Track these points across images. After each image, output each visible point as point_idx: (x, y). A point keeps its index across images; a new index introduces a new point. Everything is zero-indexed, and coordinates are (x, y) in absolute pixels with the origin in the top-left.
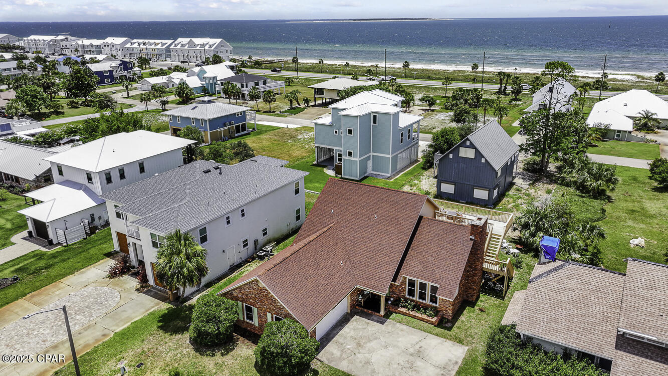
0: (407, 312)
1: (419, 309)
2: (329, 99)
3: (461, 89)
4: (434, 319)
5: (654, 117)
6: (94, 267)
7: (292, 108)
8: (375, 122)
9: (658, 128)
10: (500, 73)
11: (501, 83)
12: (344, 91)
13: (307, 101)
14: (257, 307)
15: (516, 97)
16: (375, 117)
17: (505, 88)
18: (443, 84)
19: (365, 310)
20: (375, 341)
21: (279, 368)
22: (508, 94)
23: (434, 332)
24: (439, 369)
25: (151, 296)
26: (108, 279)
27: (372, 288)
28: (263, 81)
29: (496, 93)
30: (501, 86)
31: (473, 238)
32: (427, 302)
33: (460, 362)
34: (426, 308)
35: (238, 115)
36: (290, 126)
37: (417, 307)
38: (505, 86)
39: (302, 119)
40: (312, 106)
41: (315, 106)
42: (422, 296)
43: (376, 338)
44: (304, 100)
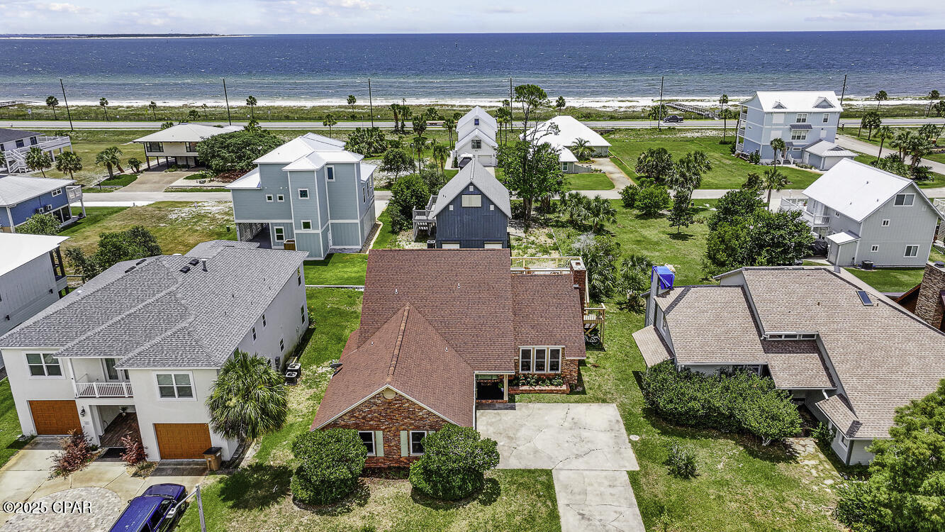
0: (531, 389)
1: (544, 382)
2: (167, 157)
3: (358, 130)
4: (564, 387)
5: (587, 144)
6: (8, 470)
7: (112, 177)
8: (330, 177)
9: (595, 157)
10: (393, 106)
11: (397, 120)
12: (204, 142)
13: (135, 163)
14: (382, 430)
15: (420, 136)
16: (330, 170)
17: (403, 126)
18: (326, 125)
19: (484, 401)
20: (523, 429)
21: (460, 488)
22: (408, 133)
23: (572, 400)
24: (609, 433)
25: (169, 475)
26: (61, 479)
27: (495, 370)
28: (31, 138)
29: (392, 132)
30: (397, 123)
31: (577, 286)
32: (547, 371)
33: (620, 419)
34: (550, 379)
35: (55, 194)
36: (139, 204)
37: (541, 380)
38: (403, 123)
39: (142, 191)
40: (146, 170)
41: (148, 169)
42: (540, 366)
43: (521, 426)
44: (130, 162)
